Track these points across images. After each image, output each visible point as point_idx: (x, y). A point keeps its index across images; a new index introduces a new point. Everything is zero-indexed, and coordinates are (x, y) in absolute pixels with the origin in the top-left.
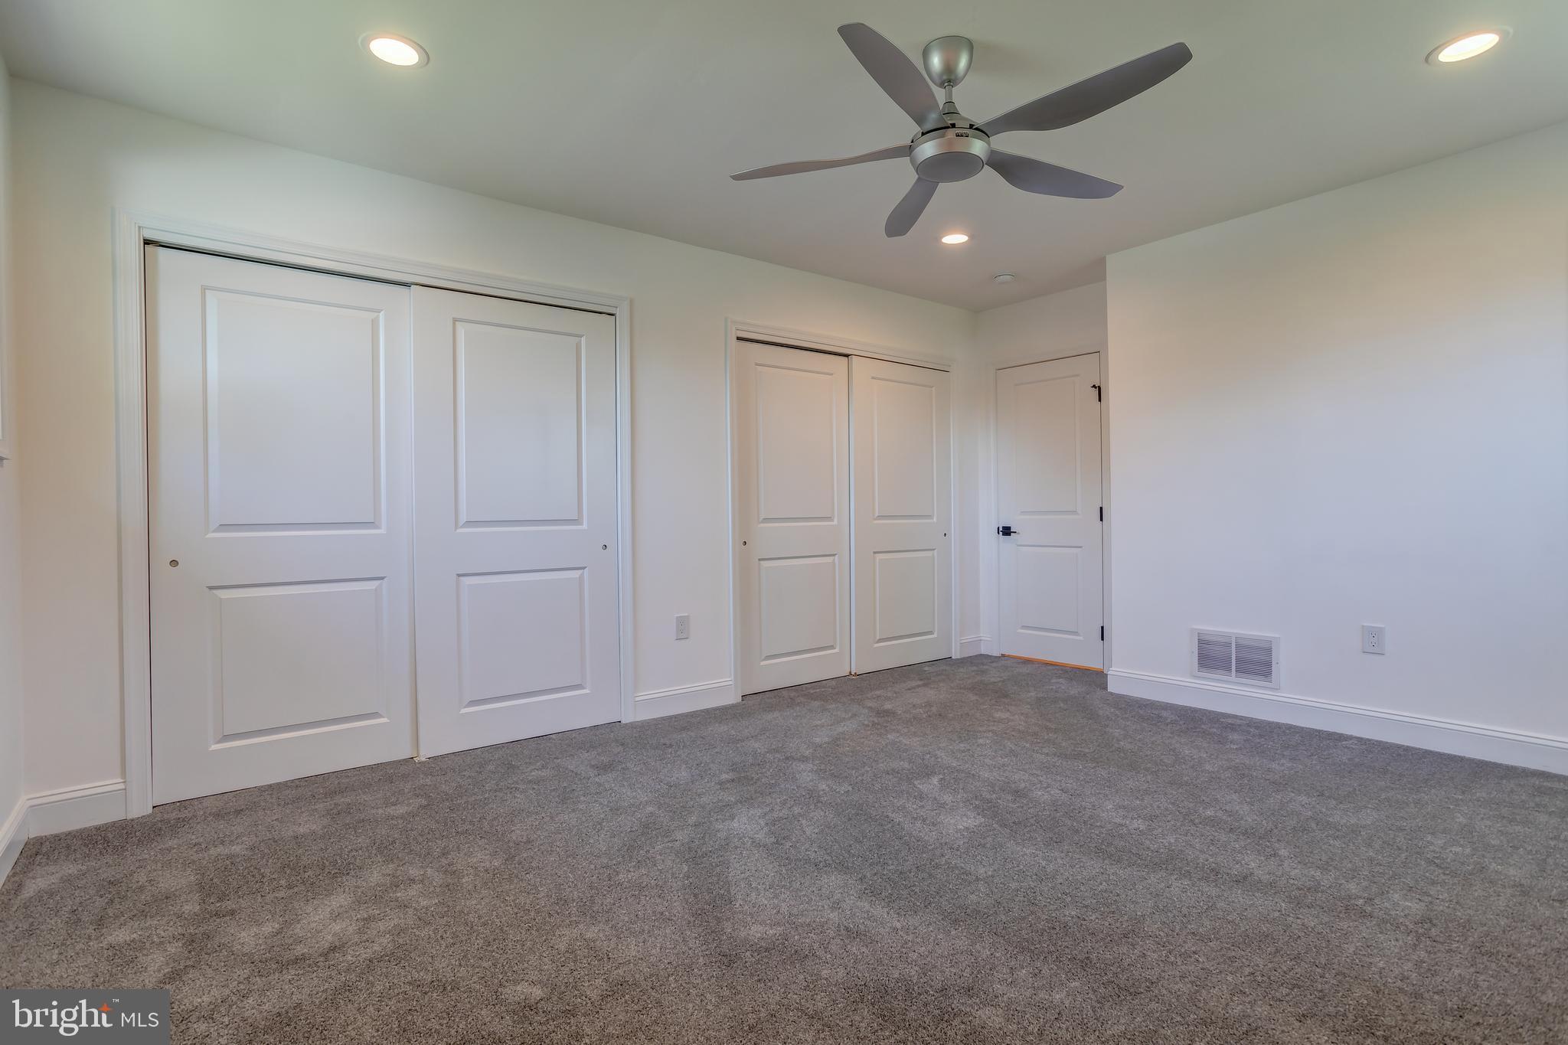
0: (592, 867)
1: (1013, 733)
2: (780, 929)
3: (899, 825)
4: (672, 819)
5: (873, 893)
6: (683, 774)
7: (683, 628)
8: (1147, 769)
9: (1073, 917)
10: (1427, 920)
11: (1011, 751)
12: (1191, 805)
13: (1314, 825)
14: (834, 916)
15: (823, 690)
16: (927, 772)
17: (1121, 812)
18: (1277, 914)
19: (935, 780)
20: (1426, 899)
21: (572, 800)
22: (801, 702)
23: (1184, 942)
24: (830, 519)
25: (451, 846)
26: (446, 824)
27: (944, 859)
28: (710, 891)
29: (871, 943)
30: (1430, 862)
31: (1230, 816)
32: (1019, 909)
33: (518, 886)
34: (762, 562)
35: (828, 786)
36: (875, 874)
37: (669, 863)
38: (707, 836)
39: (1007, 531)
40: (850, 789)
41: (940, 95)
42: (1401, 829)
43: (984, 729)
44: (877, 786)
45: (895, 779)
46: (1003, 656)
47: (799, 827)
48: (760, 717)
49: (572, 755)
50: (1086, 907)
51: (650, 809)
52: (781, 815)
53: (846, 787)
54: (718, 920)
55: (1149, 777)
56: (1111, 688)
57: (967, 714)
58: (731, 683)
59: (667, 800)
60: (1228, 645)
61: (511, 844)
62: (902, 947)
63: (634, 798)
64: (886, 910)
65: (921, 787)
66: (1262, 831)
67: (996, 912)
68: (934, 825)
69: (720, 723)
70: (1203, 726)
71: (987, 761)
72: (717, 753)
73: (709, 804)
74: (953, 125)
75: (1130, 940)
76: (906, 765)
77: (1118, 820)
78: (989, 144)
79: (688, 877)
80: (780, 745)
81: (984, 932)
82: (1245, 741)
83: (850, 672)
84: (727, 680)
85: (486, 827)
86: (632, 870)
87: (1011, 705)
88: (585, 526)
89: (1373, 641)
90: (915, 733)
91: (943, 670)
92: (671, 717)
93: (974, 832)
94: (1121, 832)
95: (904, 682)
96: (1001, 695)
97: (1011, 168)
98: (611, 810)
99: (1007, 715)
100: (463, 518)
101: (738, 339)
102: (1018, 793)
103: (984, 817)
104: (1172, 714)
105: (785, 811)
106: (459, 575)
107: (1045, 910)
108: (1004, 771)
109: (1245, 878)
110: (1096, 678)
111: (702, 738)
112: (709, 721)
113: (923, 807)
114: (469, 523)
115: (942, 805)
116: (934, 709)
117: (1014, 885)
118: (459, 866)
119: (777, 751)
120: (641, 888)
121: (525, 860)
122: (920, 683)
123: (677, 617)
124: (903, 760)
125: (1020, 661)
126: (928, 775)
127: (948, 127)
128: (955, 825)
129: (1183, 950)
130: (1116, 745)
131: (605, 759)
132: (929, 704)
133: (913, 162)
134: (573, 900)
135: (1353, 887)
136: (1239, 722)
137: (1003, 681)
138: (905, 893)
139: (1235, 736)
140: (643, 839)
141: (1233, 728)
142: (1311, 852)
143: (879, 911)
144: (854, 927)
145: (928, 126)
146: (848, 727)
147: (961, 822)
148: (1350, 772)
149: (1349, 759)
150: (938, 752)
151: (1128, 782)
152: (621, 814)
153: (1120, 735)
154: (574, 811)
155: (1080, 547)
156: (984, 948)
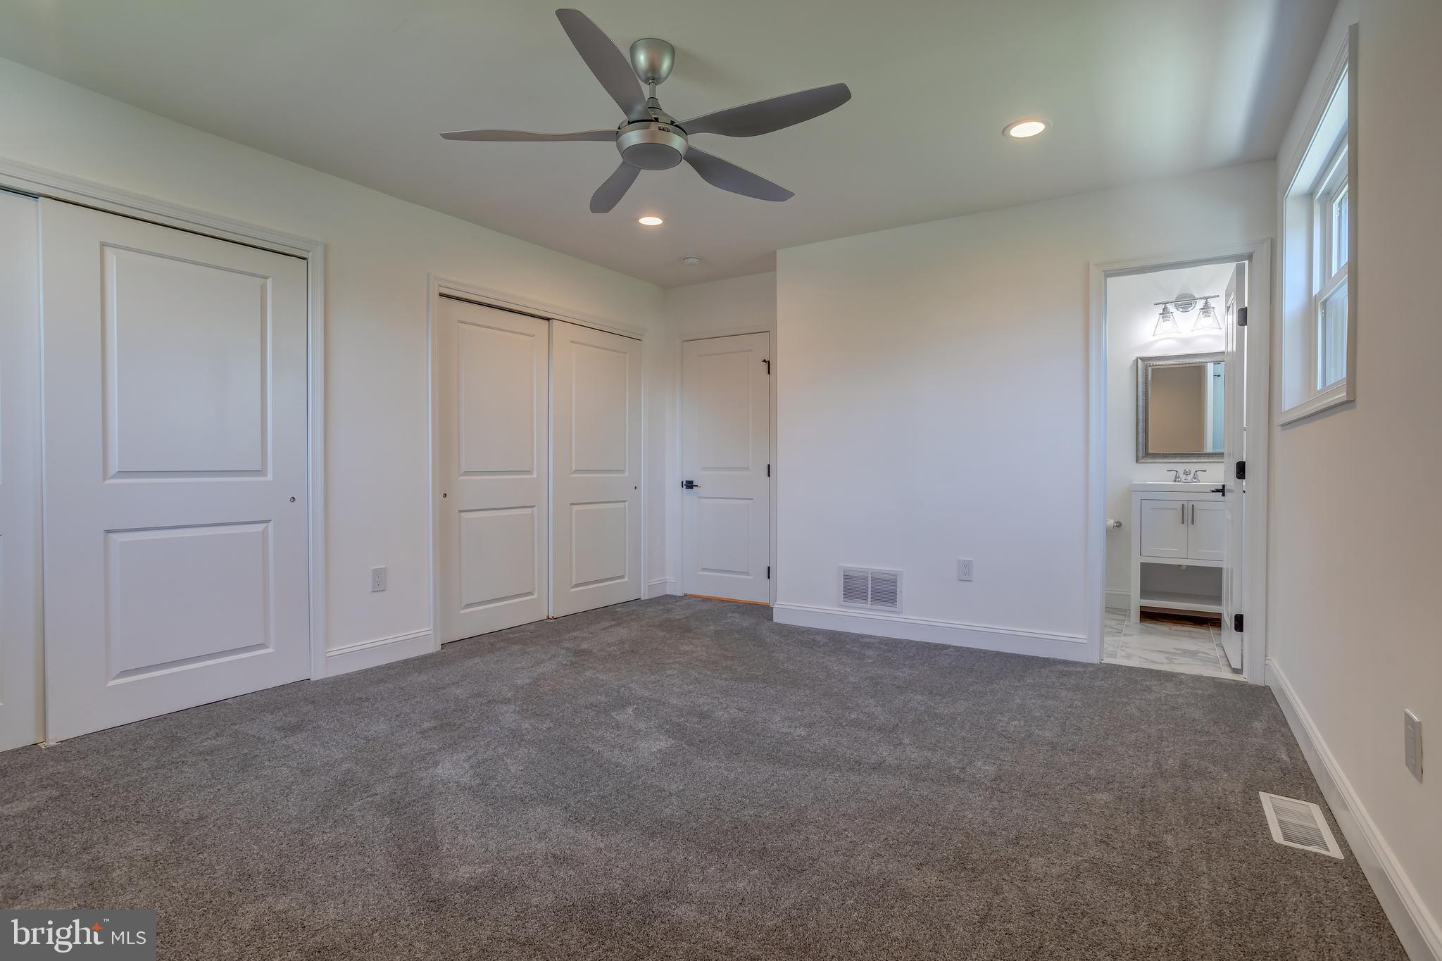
0: (282, 834)
1: (697, 663)
2: (489, 866)
3: (598, 754)
4: (372, 773)
5: (577, 819)
6: (380, 727)
7: (379, 581)
8: (805, 685)
9: (751, 816)
10: (998, 778)
11: (696, 679)
12: (840, 712)
13: (926, 718)
14: (541, 846)
15: (522, 634)
16: (622, 704)
17: (787, 723)
18: (902, 790)
19: (630, 710)
20: (998, 762)
21: (254, 767)
22: (501, 647)
23: (838, 823)
24: (529, 472)
25: (95, 839)
26: (87, 814)
27: (640, 780)
28: (415, 840)
29: (577, 865)
30: (1000, 734)
31: (868, 717)
32: (707, 815)
33: (188, 869)
34: (462, 514)
35: (531, 724)
36: (579, 801)
37: (370, 817)
38: (410, 785)
39: (690, 485)
40: (552, 725)
41: (646, 89)
42: (982, 713)
43: (670, 661)
44: (577, 721)
45: (594, 713)
46: (686, 595)
47: (503, 767)
48: (460, 665)
49: (252, 719)
50: (762, 806)
51: (346, 766)
52: (486, 756)
53: (548, 724)
54: (425, 867)
55: (808, 692)
56: (776, 620)
57: (656, 649)
58: (430, 632)
59: (365, 755)
60: (866, 579)
61: (178, 824)
62: (606, 864)
63: (327, 756)
64: (590, 833)
65: (617, 718)
66: (891, 726)
67: (687, 821)
68: (631, 750)
69: (420, 672)
70: (847, 646)
71: (675, 689)
72: (417, 702)
73: (411, 754)
74: (657, 120)
75: (796, 828)
76: (603, 699)
77: (784, 730)
78: (687, 141)
79: (391, 829)
80: (482, 690)
81: (678, 840)
82: (877, 655)
83: (548, 616)
84: (428, 630)
85: (144, 808)
86: (327, 831)
87: (695, 638)
88: (270, 477)
89: (965, 572)
90: (610, 669)
91: (633, 610)
92: (366, 671)
93: (666, 753)
94: (787, 739)
95: (599, 623)
96: (684, 630)
97: (704, 165)
98: (301, 772)
99: (691, 647)
100: (115, 466)
101: (441, 295)
102: (702, 716)
103: (674, 739)
104: (824, 637)
105: (490, 753)
106: (108, 532)
107: (728, 813)
108: (690, 697)
109: (880, 765)
110: (763, 611)
111: (401, 688)
112: (407, 671)
113: (619, 735)
114: (122, 474)
115: (637, 732)
116: (627, 646)
117: (702, 796)
118: (107, 860)
119: (478, 695)
120: (338, 848)
121: (197, 838)
122: (613, 623)
123: (373, 569)
124: (601, 694)
125: (701, 599)
126: (624, 706)
127: (652, 121)
128: (649, 749)
129: (836, 830)
130: (781, 667)
131: (293, 720)
132: (622, 642)
133: (619, 147)
134: (259, 873)
135: (952, 761)
136: (873, 641)
137: (686, 618)
138: (607, 815)
139: (870, 653)
140: (339, 797)
141: (868, 646)
142: (925, 738)
143: (584, 835)
144: (561, 854)
145: (634, 117)
146: (548, 667)
147: (654, 745)
148: (949, 673)
149: (949, 664)
150: (632, 685)
151: (791, 697)
152: (313, 775)
153: (784, 658)
154: (257, 778)
155: (751, 499)
156: (679, 854)
